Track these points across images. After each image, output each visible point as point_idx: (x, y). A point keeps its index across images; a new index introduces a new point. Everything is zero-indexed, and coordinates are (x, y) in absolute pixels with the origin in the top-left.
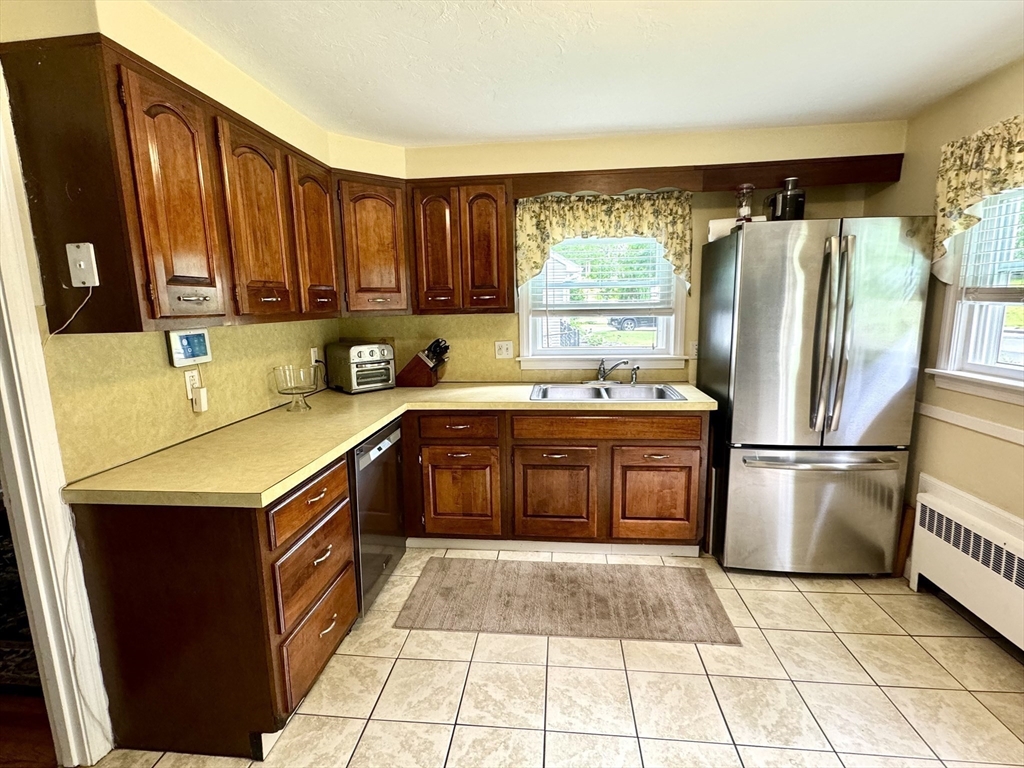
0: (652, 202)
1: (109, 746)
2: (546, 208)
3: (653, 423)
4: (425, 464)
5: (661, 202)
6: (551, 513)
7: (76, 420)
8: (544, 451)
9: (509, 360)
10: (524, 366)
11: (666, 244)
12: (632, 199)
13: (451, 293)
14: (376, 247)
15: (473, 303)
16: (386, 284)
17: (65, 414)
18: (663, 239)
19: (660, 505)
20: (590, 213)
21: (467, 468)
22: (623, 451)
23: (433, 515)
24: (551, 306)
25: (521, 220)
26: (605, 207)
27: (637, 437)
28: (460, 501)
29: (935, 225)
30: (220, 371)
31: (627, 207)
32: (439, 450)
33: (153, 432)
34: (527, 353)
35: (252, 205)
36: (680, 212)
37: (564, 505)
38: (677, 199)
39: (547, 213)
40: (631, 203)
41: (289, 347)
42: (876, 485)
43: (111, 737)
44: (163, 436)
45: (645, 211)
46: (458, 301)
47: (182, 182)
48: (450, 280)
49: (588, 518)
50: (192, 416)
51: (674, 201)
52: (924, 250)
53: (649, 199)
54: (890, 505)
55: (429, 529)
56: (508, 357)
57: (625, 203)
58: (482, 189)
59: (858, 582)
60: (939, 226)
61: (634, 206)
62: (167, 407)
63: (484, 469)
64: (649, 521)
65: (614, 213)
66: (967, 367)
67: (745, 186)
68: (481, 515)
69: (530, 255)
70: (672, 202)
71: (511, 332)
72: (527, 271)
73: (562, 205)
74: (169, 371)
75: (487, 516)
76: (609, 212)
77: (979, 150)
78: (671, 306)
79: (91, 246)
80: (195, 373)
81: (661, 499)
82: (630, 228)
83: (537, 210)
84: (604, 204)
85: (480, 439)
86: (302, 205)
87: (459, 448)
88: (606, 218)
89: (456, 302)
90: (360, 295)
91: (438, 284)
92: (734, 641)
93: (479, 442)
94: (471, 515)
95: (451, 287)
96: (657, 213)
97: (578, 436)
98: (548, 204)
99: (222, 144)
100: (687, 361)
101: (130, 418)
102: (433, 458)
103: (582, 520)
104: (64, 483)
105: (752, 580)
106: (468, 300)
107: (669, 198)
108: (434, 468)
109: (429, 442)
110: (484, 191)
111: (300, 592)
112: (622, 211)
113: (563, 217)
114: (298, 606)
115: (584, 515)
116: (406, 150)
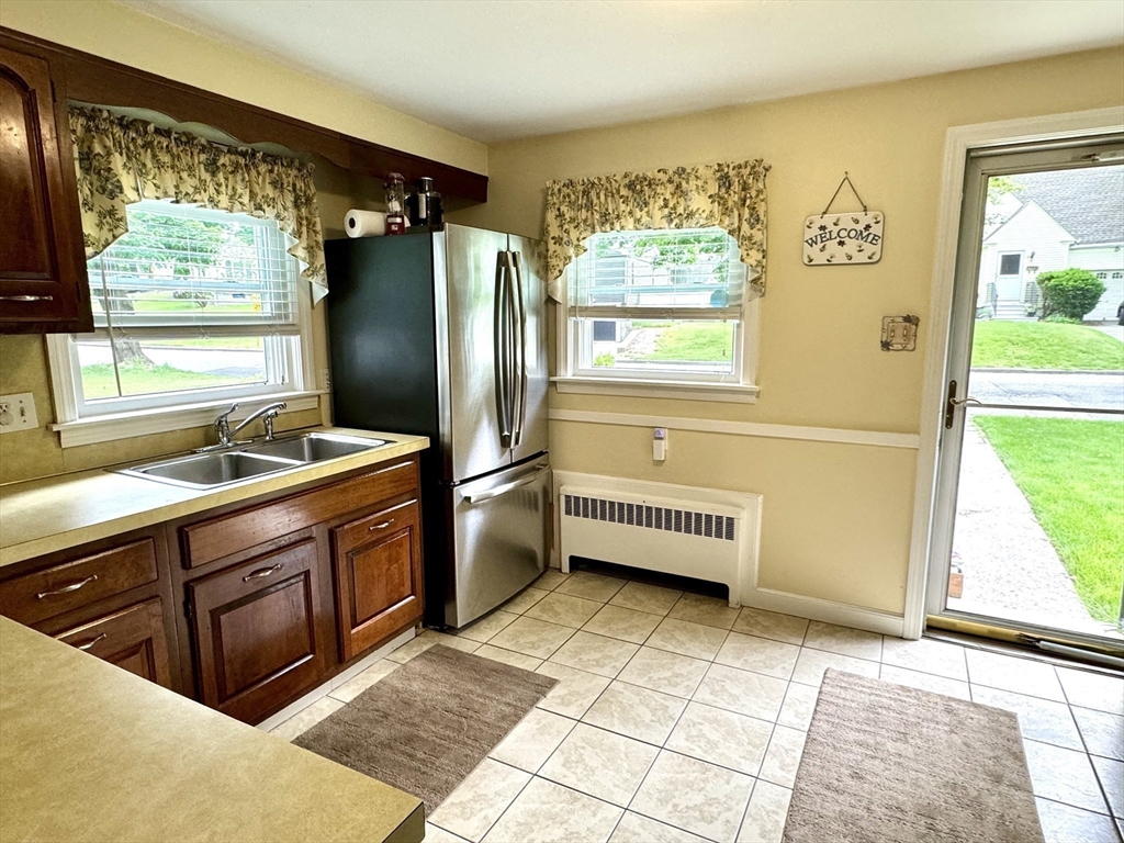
0: (270, 167)
2: (101, 131)
5: (281, 169)
9: (31, 432)
10: (70, 440)
19: (389, 588)
20: (183, 161)
22: (346, 531)
26: (204, 157)
27: (360, 506)
29: (547, 251)
31: (237, 167)
34: (71, 416)
36: (304, 190)
38: (299, 169)
39: (107, 142)
42: (529, 494)
45: (260, 177)
51: (296, 172)
52: (537, 273)
53: (266, 161)
54: (537, 509)
59: (536, 585)
60: (551, 252)
64: (381, 615)
66: (578, 373)
67: (396, 176)
70: (293, 173)
71: (31, 370)
77: (586, 193)
78: (291, 320)
81: (390, 580)
84: (203, 152)
88: (207, 176)
92: (552, 683)
96: (278, 185)
100: (319, 396)
103: (306, 658)
105: (482, 627)
107: (289, 166)
115: (308, 649)
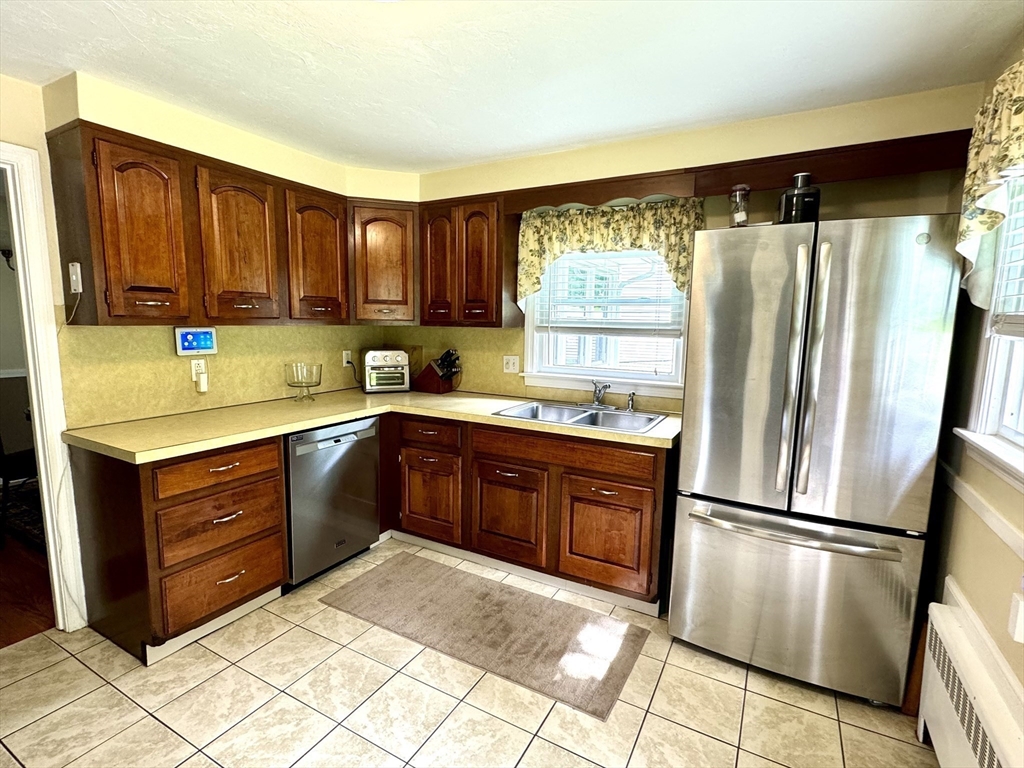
0: (654, 212)
1: (84, 624)
2: (547, 223)
3: (602, 454)
4: (403, 463)
5: (664, 211)
6: (502, 532)
7: (82, 385)
8: (498, 468)
9: (514, 374)
10: (528, 382)
11: (667, 257)
12: (632, 209)
13: (448, 306)
14: (385, 264)
15: (467, 316)
16: (393, 298)
17: (72, 381)
18: (663, 251)
19: (607, 545)
20: (589, 226)
21: (434, 474)
22: (570, 479)
23: (407, 512)
24: (553, 322)
25: (523, 236)
26: (604, 220)
27: (586, 467)
28: (429, 504)
30: (230, 363)
31: (627, 218)
32: (414, 451)
33: (153, 402)
34: (532, 369)
35: (230, 231)
36: (685, 221)
37: (514, 526)
38: (682, 206)
39: (547, 228)
40: (631, 214)
41: (314, 348)
43: (86, 618)
44: (163, 406)
45: (646, 223)
46: (455, 314)
47: (149, 216)
48: (449, 295)
49: (536, 545)
50: (195, 394)
51: (677, 210)
53: (652, 208)
55: (404, 525)
56: (514, 372)
57: (625, 214)
58: (476, 208)
61: (634, 217)
62: (170, 384)
63: (448, 476)
64: (597, 562)
65: (613, 225)
67: (739, 186)
68: (445, 521)
69: (532, 270)
70: (676, 211)
71: (516, 347)
72: (526, 287)
73: (562, 219)
74: (175, 358)
75: (448, 522)
76: (607, 225)
79: (78, 265)
80: (202, 362)
81: (608, 539)
82: (627, 241)
83: (539, 225)
84: (603, 216)
85: (444, 446)
86: (299, 230)
87: (429, 454)
88: (605, 231)
89: (452, 315)
90: (367, 306)
91: (440, 300)
92: (601, 713)
93: (446, 450)
94: (437, 519)
95: (449, 300)
96: (658, 224)
97: (529, 457)
98: (548, 219)
99: (200, 186)
101: (132, 390)
102: (408, 458)
103: (530, 545)
104: (65, 428)
106: (462, 314)
107: (673, 206)
108: (410, 468)
109: (407, 443)
110: (477, 210)
111: (190, 541)
112: (622, 222)
113: (563, 232)
114: (184, 552)
115: (533, 541)
116: (421, 176)
